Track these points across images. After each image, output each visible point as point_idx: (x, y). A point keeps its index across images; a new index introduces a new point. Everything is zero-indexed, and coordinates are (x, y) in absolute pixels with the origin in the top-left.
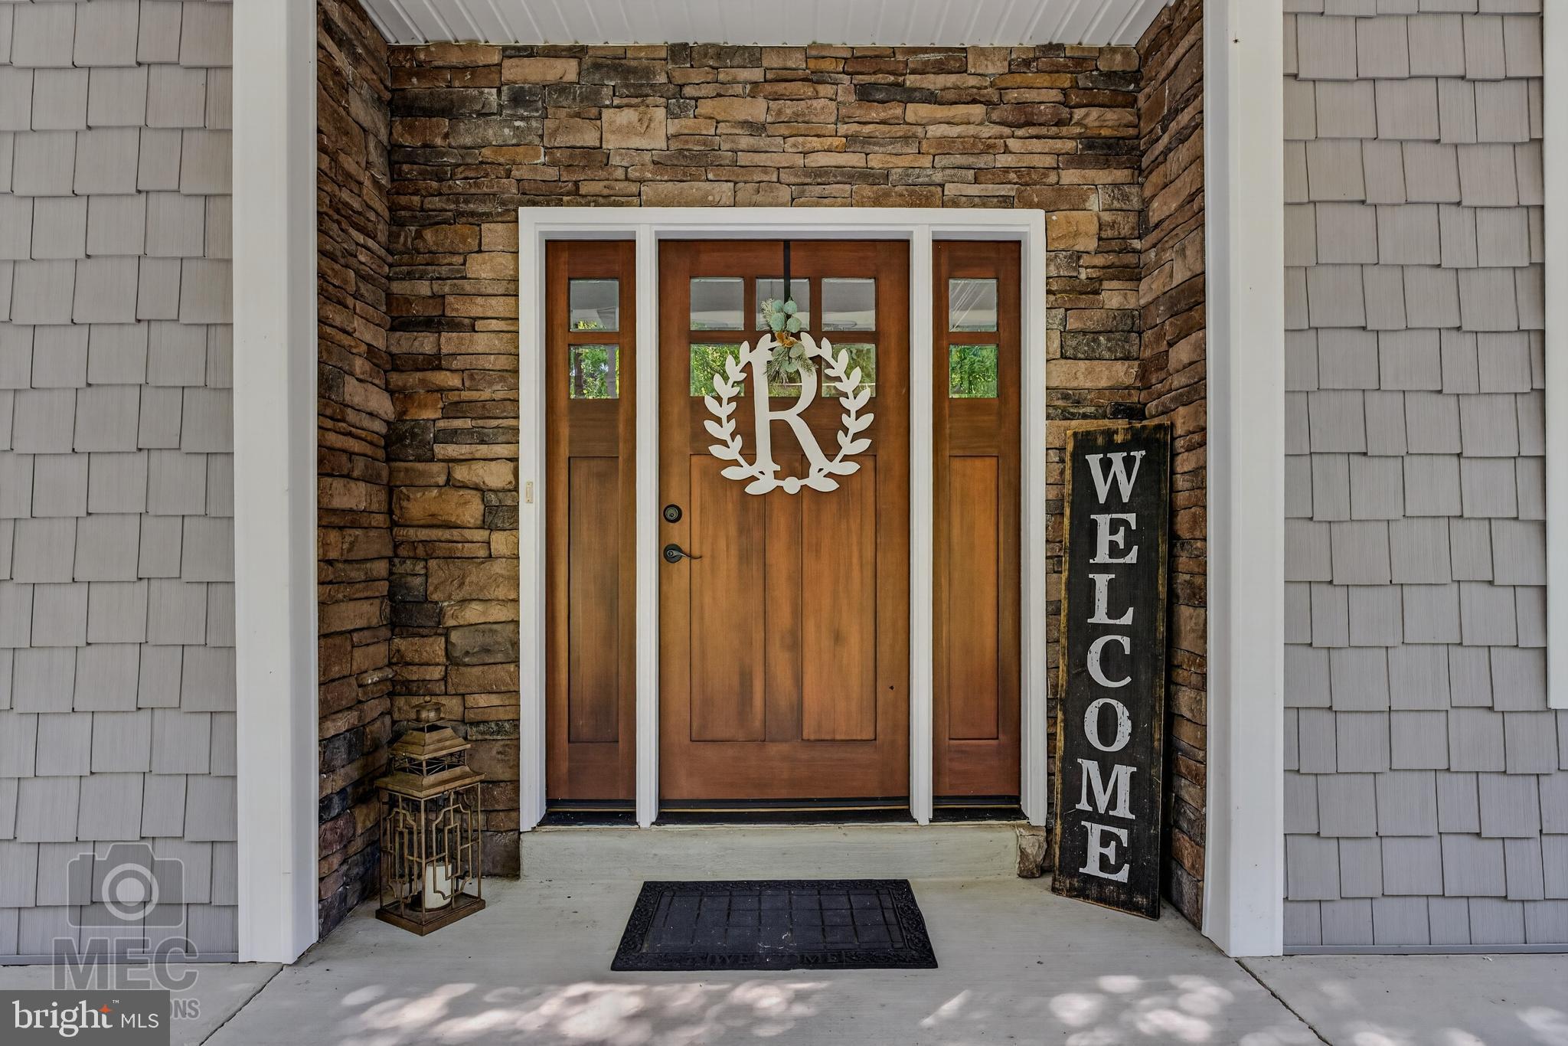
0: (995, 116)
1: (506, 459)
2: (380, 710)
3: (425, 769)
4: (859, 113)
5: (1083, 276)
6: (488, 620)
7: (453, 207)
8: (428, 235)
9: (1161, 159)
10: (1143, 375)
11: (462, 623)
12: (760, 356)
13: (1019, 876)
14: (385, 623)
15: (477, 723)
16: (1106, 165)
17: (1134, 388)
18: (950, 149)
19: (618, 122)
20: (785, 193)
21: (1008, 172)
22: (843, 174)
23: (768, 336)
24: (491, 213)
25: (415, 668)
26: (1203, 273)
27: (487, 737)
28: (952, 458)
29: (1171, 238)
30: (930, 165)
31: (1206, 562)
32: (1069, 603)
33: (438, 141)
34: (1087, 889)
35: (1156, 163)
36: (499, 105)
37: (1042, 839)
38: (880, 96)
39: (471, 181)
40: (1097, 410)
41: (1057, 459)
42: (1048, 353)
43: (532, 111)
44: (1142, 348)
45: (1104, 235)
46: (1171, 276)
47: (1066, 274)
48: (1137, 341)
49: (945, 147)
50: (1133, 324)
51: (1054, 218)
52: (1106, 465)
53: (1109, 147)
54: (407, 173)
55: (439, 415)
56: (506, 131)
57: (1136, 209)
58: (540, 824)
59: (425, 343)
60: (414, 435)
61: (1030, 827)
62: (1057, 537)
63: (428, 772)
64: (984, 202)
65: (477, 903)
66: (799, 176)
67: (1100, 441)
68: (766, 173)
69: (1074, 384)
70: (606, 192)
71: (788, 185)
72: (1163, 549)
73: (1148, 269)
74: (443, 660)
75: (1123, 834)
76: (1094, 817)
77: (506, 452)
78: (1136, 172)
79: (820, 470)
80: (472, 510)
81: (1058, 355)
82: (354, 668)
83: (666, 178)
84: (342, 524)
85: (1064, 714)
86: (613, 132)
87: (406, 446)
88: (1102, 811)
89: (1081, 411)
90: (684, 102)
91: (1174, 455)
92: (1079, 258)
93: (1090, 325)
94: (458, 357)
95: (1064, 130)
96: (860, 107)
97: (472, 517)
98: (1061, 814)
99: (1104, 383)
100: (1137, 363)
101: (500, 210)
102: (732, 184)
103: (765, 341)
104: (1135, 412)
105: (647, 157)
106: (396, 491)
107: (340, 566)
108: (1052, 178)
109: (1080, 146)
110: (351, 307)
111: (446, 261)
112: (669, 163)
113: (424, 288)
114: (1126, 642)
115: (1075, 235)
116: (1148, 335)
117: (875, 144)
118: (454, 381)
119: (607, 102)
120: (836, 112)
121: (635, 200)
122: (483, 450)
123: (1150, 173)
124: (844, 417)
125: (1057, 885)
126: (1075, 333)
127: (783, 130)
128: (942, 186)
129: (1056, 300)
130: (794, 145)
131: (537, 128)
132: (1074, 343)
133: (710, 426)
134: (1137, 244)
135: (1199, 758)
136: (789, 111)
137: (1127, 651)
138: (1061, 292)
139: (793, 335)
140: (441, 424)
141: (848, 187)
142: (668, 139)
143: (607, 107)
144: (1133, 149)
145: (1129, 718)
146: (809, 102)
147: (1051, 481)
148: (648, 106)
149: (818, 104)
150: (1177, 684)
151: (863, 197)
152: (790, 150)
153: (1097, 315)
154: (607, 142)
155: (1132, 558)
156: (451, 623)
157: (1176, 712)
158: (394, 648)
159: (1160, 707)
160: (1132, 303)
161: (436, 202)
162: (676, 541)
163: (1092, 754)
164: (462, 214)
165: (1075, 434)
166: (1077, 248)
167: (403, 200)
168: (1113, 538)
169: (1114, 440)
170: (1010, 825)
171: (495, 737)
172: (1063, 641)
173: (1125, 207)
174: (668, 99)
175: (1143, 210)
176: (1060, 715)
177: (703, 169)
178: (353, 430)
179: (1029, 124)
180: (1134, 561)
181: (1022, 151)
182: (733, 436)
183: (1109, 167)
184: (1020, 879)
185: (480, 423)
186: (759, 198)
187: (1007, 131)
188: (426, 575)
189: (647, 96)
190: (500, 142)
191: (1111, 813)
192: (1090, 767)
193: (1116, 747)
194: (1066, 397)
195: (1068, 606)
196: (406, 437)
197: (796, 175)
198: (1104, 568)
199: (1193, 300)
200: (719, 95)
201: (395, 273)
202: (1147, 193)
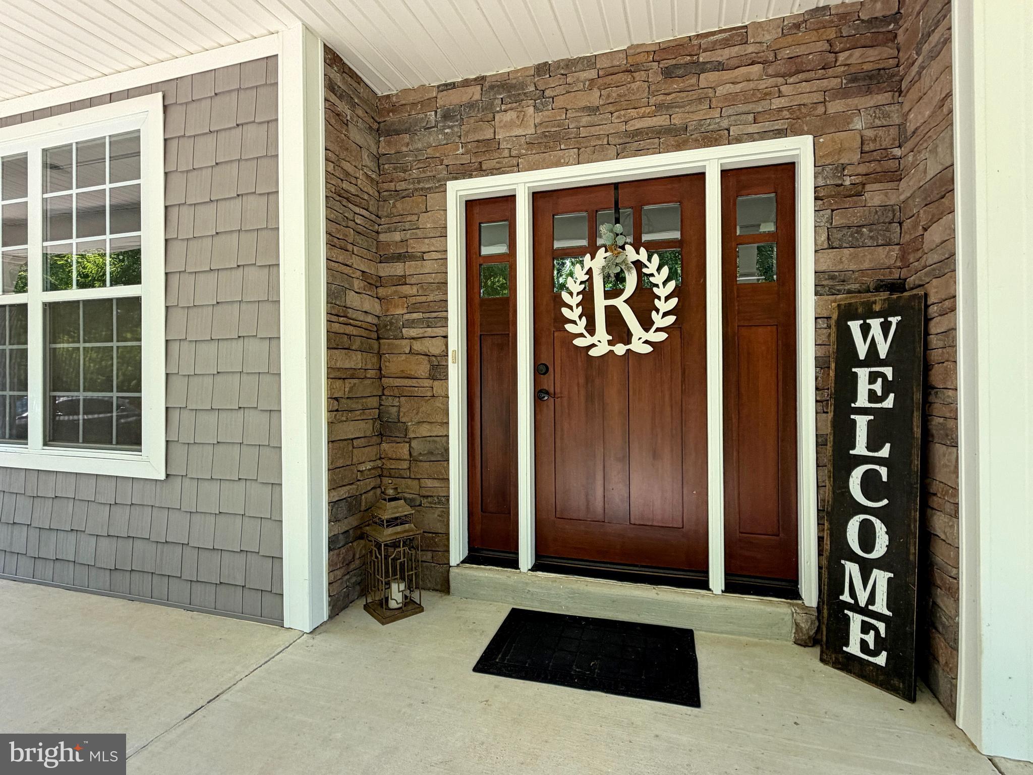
0: (771, 71)
1: (442, 337)
2: (372, 485)
3: (385, 524)
4: (665, 88)
5: (847, 183)
6: (431, 435)
7: (411, 186)
8: (398, 205)
9: (916, 78)
10: (903, 257)
11: (418, 436)
12: (598, 262)
13: (795, 643)
14: (376, 434)
15: (427, 497)
16: (869, 91)
17: (895, 267)
18: (734, 101)
19: (504, 120)
20: (612, 151)
21: (782, 111)
22: (653, 132)
23: (603, 249)
24: (432, 187)
25: (393, 462)
26: (952, 165)
27: (433, 506)
28: (740, 328)
29: (926, 141)
30: (719, 116)
31: (957, 409)
32: (834, 437)
33: (404, 149)
34: (848, 664)
35: (913, 83)
36: (436, 121)
37: (814, 617)
38: (680, 72)
39: (421, 169)
40: (861, 286)
41: (825, 326)
42: (816, 244)
43: (454, 122)
44: (902, 235)
45: (866, 148)
46: (925, 172)
47: (832, 182)
48: (898, 229)
49: (731, 99)
50: (894, 216)
51: (821, 140)
52: (865, 329)
53: (871, 78)
54: (387, 170)
55: (405, 311)
56: (440, 136)
57: (897, 123)
58: (463, 562)
59: (398, 269)
60: (391, 323)
61: (804, 607)
62: (825, 386)
63: (387, 526)
64: (763, 135)
65: (419, 609)
66: (622, 138)
67: (860, 310)
68: (599, 139)
69: (840, 267)
70: (498, 166)
71: (615, 145)
72: (918, 396)
73: (907, 170)
74: (407, 457)
75: (881, 626)
76: (856, 608)
77: (441, 332)
78: (897, 94)
79: (640, 338)
80: (423, 369)
81: (826, 246)
82: (354, 460)
83: (534, 152)
84: (345, 377)
85: (830, 523)
86: (501, 127)
87: (388, 330)
88: (862, 603)
89: (846, 288)
90: (545, 101)
91: (928, 320)
92: (844, 169)
93: (856, 221)
94: (415, 276)
95: (830, 72)
96: (665, 83)
97: (423, 372)
98: (828, 602)
99: (866, 265)
100: (898, 247)
101: (437, 185)
102: (576, 150)
103: (601, 253)
104: (897, 286)
105: (523, 140)
106: (383, 357)
107: (344, 401)
108: (820, 110)
109: (844, 81)
110: (351, 250)
111: (408, 219)
112: (536, 142)
113: (397, 236)
114: (883, 471)
115: (840, 151)
116: (907, 224)
117: (676, 107)
118: (414, 290)
119: (498, 109)
120: (648, 89)
121: (516, 169)
122: (429, 331)
123: (908, 92)
124: (656, 301)
125: (825, 657)
126: (840, 228)
127: (611, 108)
128: (728, 130)
129: (824, 204)
130: (618, 117)
131: (457, 132)
132: (839, 236)
133: (565, 311)
134: (897, 152)
135: (952, 575)
136: (614, 95)
137: (885, 479)
138: (828, 197)
139: (620, 247)
140: (407, 317)
141: (657, 140)
142: (536, 126)
143: (498, 112)
144: (893, 76)
145: (887, 533)
146: (629, 85)
147: (819, 342)
148: (523, 107)
149: (634, 86)
150: (933, 509)
151: (668, 145)
152: (616, 121)
153: (859, 211)
154: (498, 133)
155: (889, 403)
156: (412, 435)
157: (932, 532)
158: (382, 448)
159: (915, 526)
160: (893, 200)
161: (402, 186)
162: (545, 387)
163: (854, 558)
164: (416, 190)
165: (839, 306)
166: (842, 161)
167: (385, 186)
168: (872, 387)
169: (872, 309)
170: (788, 603)
171: (437, 506)
172: (830, 467)
173: (885, 123)
174: (535, 100)
175: (903, 124)
176: (826, 524)
177: (558, 143)
178: (351, 321)
179: (798, 72)
180: (891, 406)
181: (794, 93)
182: (580, 317)
183: (871, 93)
184: (795, 646)
185: (427, 315)
186: (595, 156)
187: (780, 80)
188: (399, 407)
189: (522, 100)
190: (437, 144)
191: (870, 607)
192: (852, 569)
193: (875, 555)
194: (832, 278)
195: (834, 439)
196: (387, 325)
197: (620, 138)
198: (863, 411)
199: (943, 189)
200: (568, 92)
201: (381, 229)
202: (906, 108)
